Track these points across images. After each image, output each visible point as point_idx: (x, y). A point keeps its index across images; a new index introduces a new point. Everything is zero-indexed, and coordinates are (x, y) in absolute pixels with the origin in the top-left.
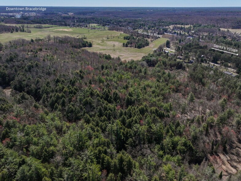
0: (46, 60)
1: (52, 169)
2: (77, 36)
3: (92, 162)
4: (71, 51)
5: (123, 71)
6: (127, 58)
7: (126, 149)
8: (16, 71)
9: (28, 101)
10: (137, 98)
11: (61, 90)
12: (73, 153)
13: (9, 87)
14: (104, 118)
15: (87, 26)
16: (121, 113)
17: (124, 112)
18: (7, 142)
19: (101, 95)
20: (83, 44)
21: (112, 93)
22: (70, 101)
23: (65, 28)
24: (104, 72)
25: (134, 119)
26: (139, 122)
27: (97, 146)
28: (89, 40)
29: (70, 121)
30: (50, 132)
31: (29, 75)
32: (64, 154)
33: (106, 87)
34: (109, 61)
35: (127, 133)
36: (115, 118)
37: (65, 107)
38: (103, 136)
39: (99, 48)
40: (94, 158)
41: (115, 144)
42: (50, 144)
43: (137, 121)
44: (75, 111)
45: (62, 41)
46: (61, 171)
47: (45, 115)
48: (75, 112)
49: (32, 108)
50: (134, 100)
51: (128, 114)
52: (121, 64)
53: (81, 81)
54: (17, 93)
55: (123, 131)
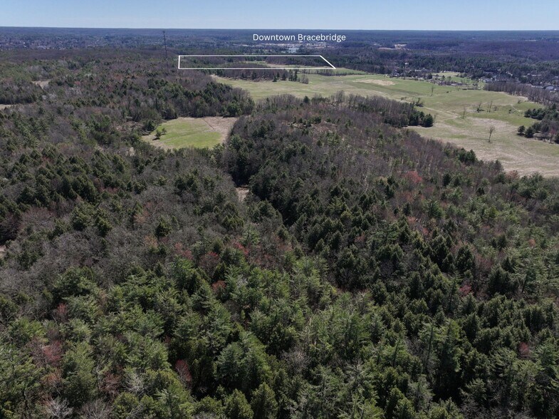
0: (323, 144)
1: (281, 374)
2: (402, 99)
3: (367, 395)
4: (379, 131)
5: (500, 200)
6: (523, 167)
7: (459, 401)
8: (264, 157)
9: (270, 220)
10: (527, 280)
11: (337, 214)
12: (329, 359)
13: (247, 186)
14: (422, 304)
15: (430, 77)
16: (469, 304)
17: (477, 306)
18: (220, 289)
19: (426, 246)
20: (411, 119)
21: (457, 248)
22: (351, 241)
23: (379, 79)
24: (448, 192)
25: (503, 332)
26: (518, 345)
27: (388, 365)
28: (427, 110)
29: (341, 285)
30: (294, 295)
31: (285, 170)
32: (312, 353)
33: (444, 231)
34: (468, 168)
35: (474, 362)
36: (449, 312)
37: (337, 252)
38: (406, 346)
39: (449, 132)
40: (374, 389)
41: (435, 376)
42: (290, 320)
43: (510, 342)
44: (356, 265)
45: (365, 107)
46: (297, 386)
47: (293, 258)
48: (355, 268)
49: (274, 235)
50: (516, 283)
51: (486, 315)
52: (501, 179)
53: (385, 202)
54: (255, 200)
55: (463, 352)
